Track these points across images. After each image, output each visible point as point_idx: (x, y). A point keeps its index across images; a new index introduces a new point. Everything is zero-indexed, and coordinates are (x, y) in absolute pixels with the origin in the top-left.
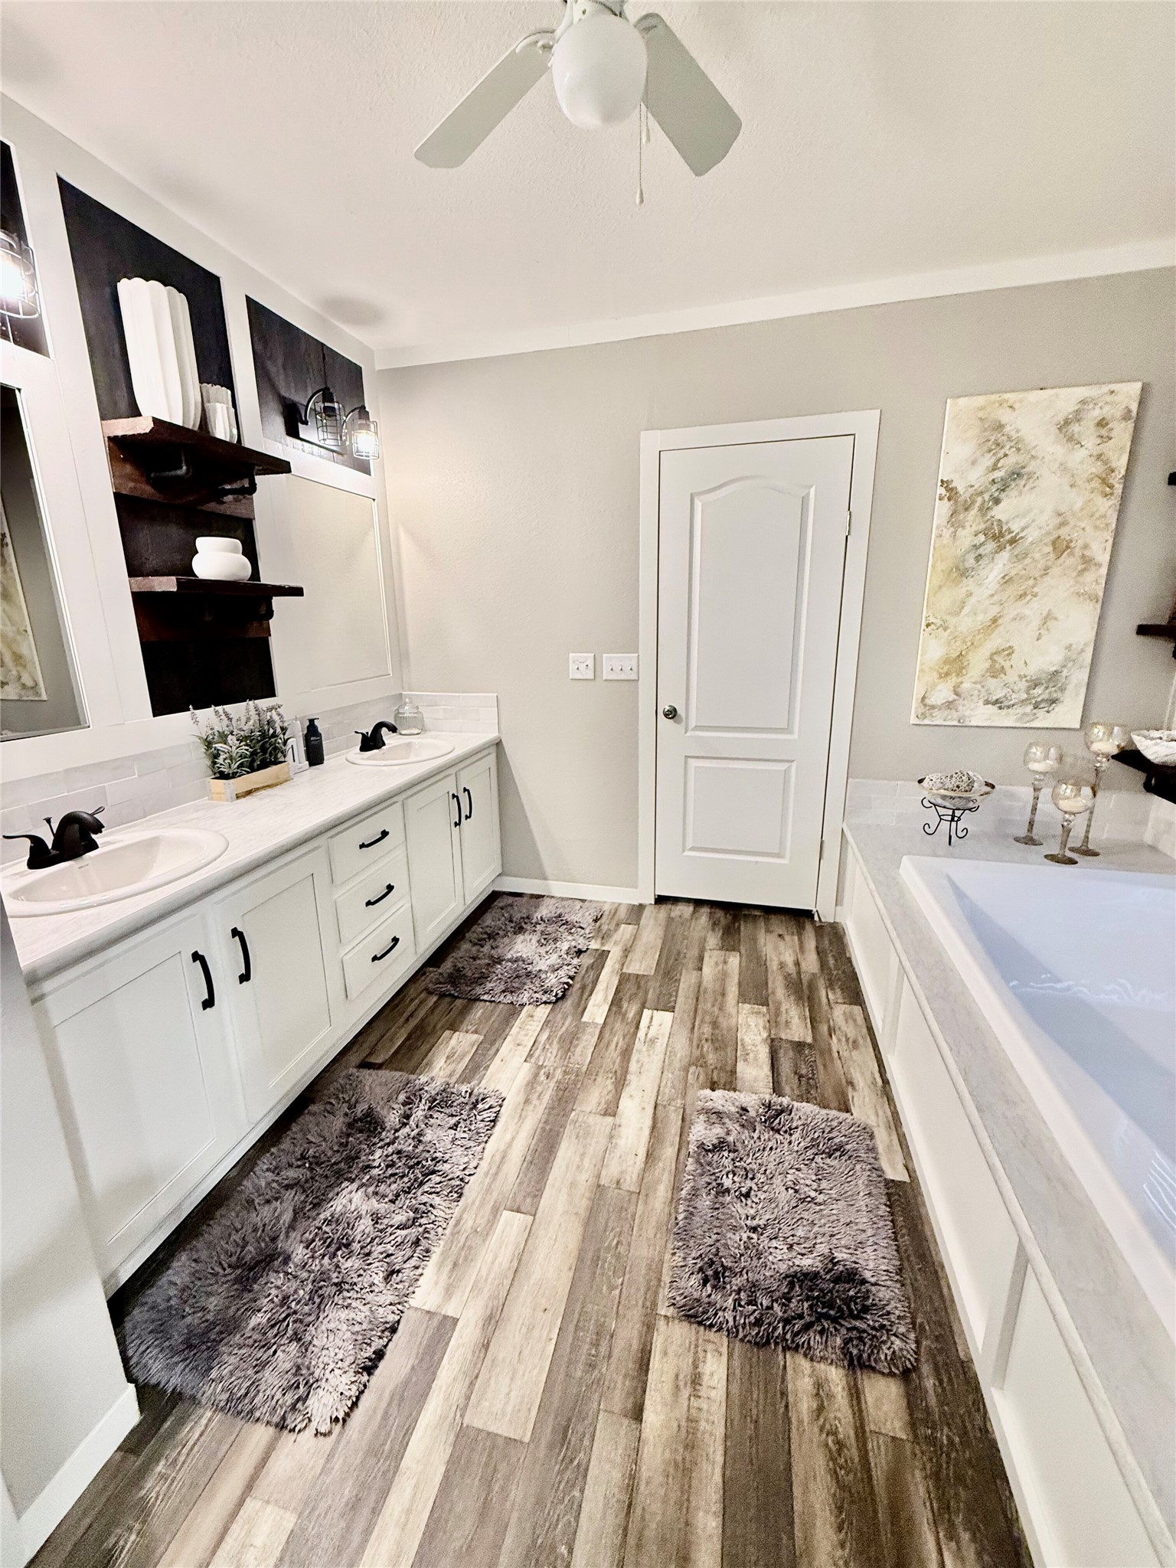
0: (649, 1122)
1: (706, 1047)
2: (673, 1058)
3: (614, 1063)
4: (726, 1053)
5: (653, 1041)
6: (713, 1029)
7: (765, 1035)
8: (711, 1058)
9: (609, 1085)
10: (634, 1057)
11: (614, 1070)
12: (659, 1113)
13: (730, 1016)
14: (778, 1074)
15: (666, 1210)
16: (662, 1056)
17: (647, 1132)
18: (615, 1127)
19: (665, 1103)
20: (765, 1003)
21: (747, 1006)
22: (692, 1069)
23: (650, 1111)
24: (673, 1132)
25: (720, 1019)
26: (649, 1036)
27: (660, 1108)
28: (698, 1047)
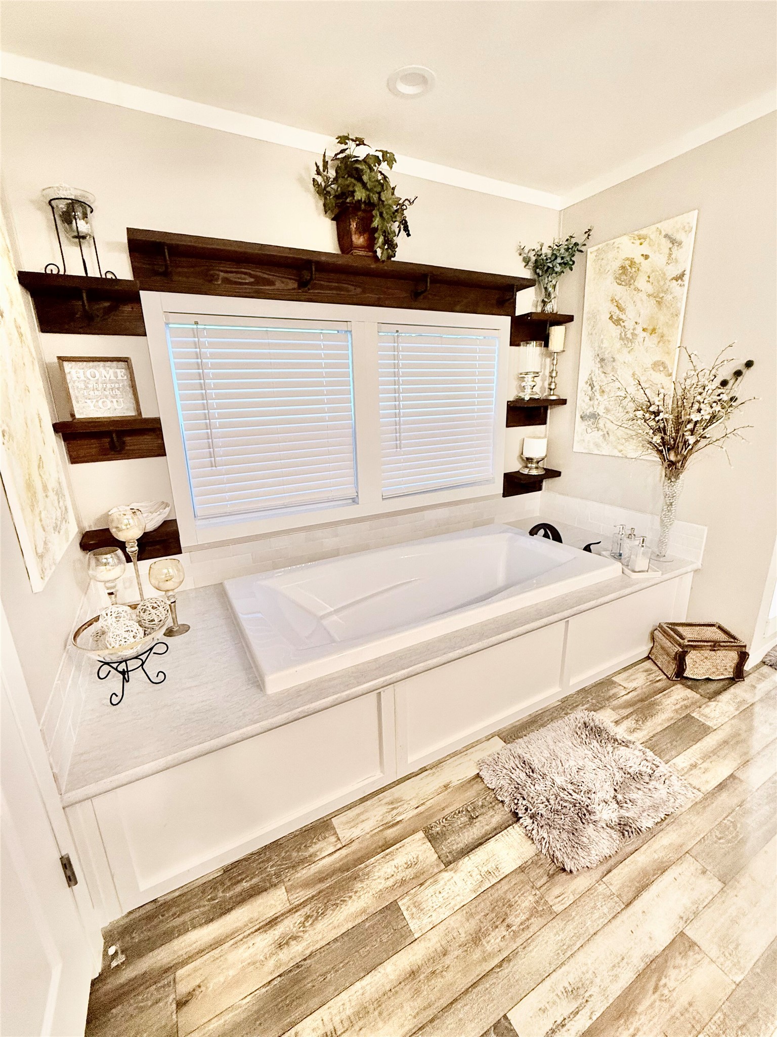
0: (646, 896)
1: (518, 921)
2: (568, 942)
3: (652, 1005)
4: (505, 893)
5: (573, 992)
6: (486, 935)
7: (446, 875)
8: (527, 901)
9: (672, 978)
10: (616, 990)
11: (656, 995)
12: (631, 895)
13: (447, 932)
14: (486, 834)
15: (669, 828)
16: (580, 956)
17: (654, 889)
18: (688, 921)
19: (617, 899)
20: (393, 908)
21: (413, 925)
22: (558, 908)
23: (638, 905)
24: (627, 869)
25: (463, 938)
26: (574, 1006)
27: (625, 899)
28: (528, 927)
